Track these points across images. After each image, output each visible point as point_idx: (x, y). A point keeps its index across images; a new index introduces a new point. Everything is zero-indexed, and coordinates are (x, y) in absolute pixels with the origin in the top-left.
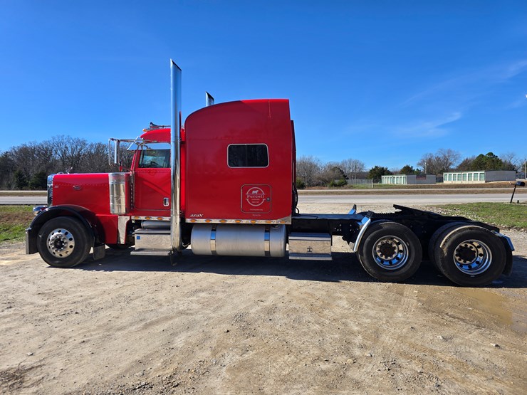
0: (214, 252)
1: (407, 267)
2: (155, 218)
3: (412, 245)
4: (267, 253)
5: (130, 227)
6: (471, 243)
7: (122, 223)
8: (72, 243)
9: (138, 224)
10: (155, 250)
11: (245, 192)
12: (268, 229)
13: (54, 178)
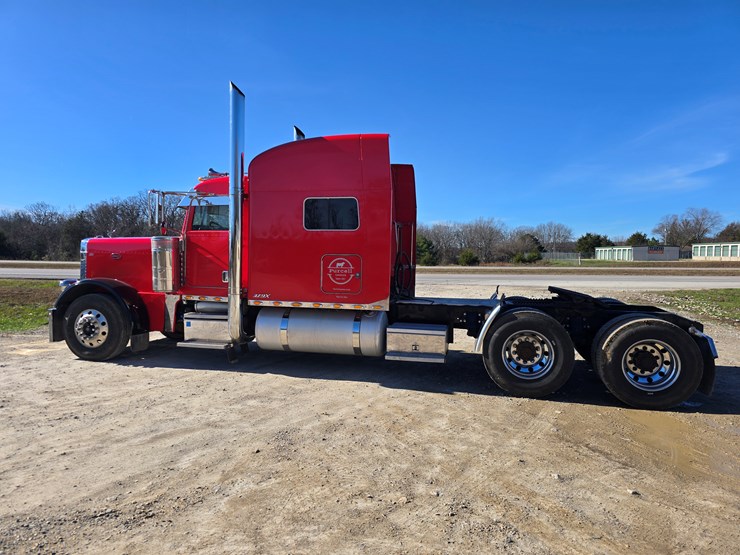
0: (286, 347)
1: (552, 377)
2: (211, 298)
3: (559, 344)
4: (357, 350)
5: (181, 309)
6: (652, 344)
7: (171, 303)
8: (105, 329)
9: (190, 306)
11: (326, 265)
12: (358, 316)
13: (88, 244)
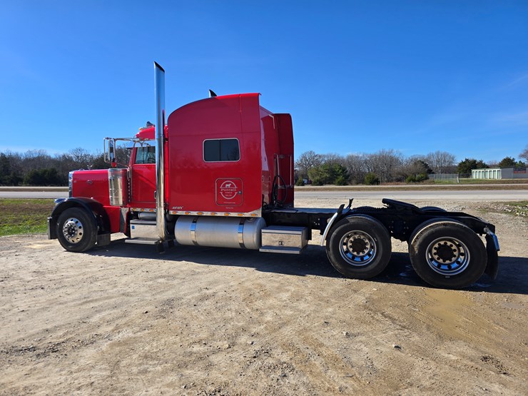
0: (195, 243)
1: (375, 264)
2: (148, 210)
4: (242, 245)
5: (130, 216)
8: (81, 231)
9: (136, 214)
10: (147, 239)
11: (219, 186)
12: (242, 221)
13: (73, 174)
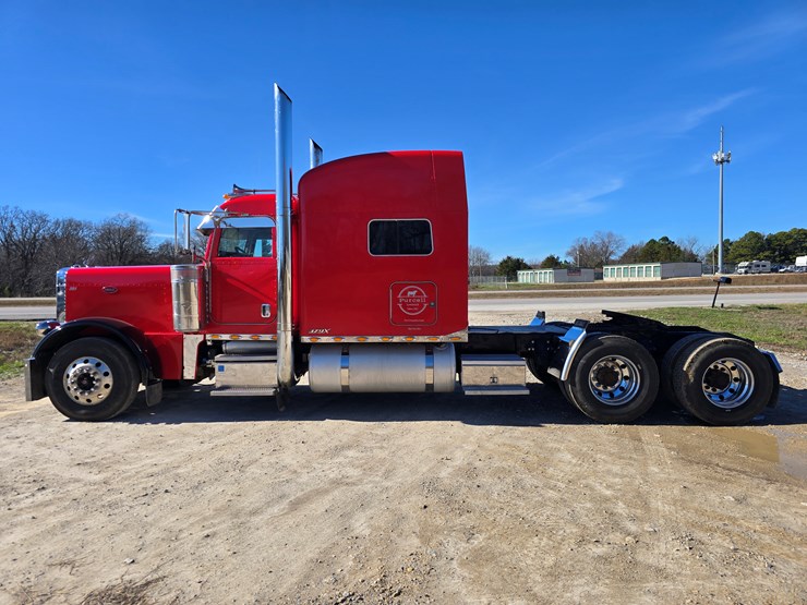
0: (346, 388)
1: (639, 401)
2: (246, 337)
3: (645, 368)
4: (430, 387)
6: (723, 363)
7: (191, 345)
8: (109, 380)
9: (218, 347)
11: (395, 295)
12: (429, 350)
13: (68, 275)
